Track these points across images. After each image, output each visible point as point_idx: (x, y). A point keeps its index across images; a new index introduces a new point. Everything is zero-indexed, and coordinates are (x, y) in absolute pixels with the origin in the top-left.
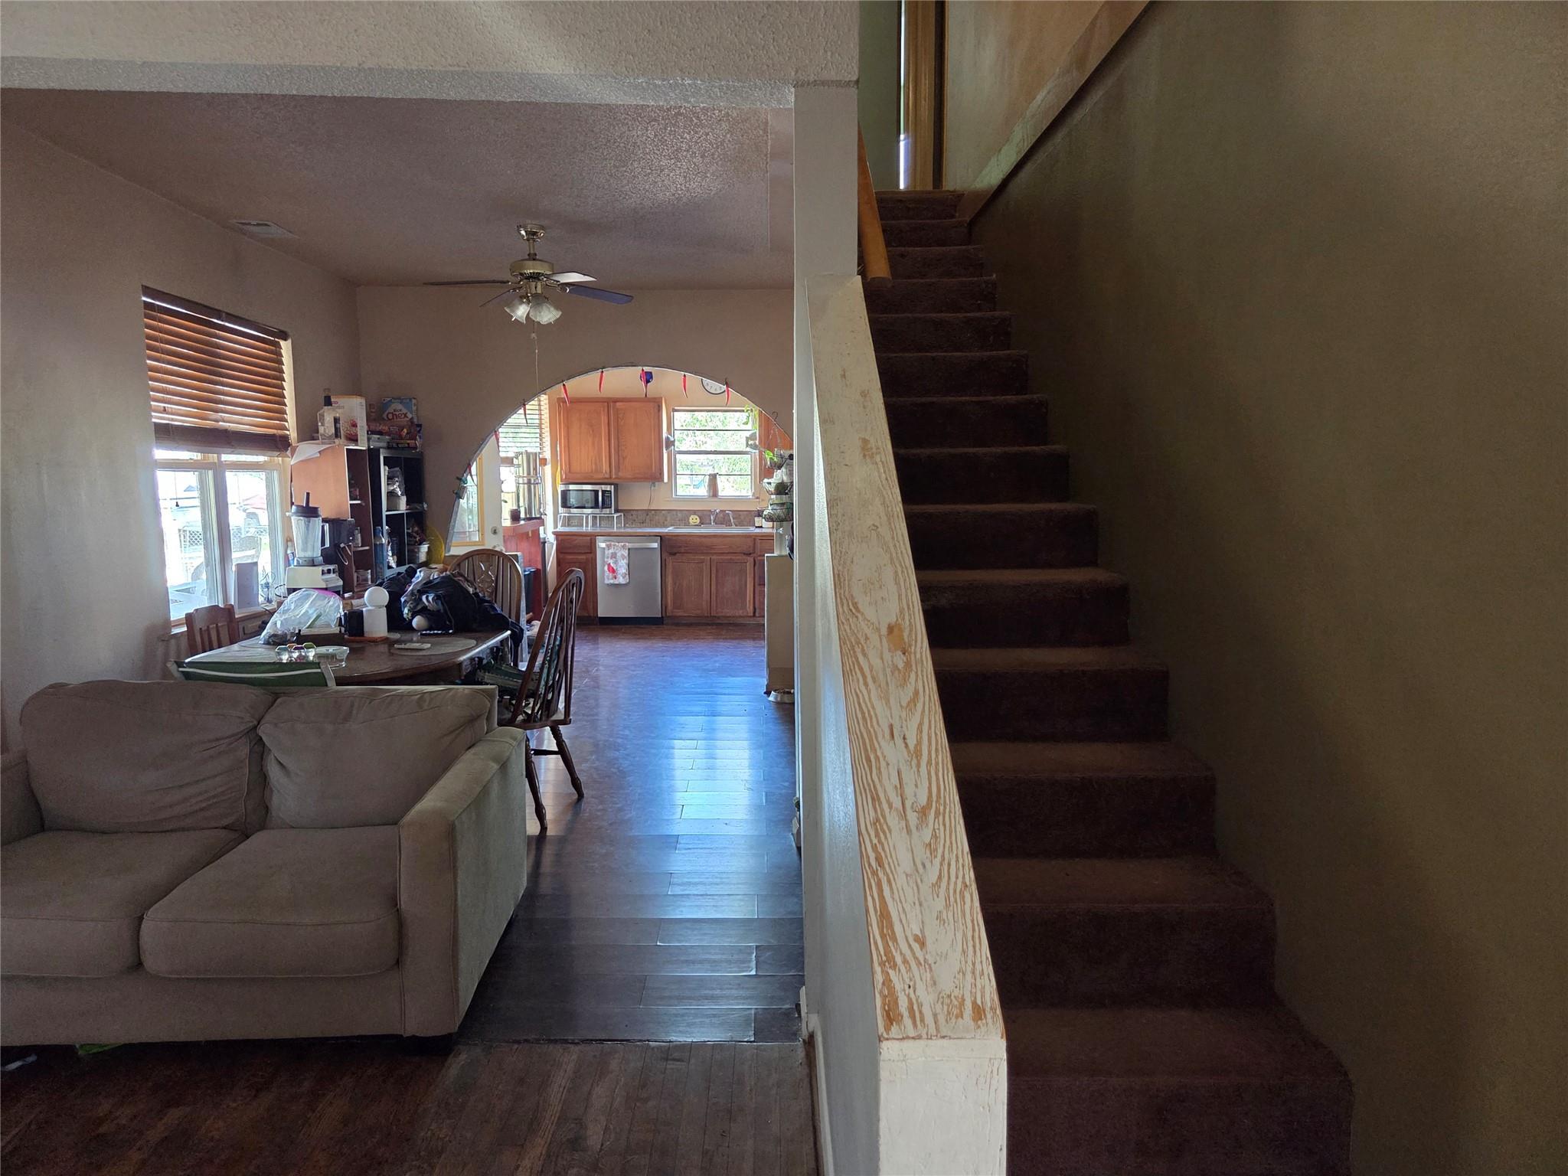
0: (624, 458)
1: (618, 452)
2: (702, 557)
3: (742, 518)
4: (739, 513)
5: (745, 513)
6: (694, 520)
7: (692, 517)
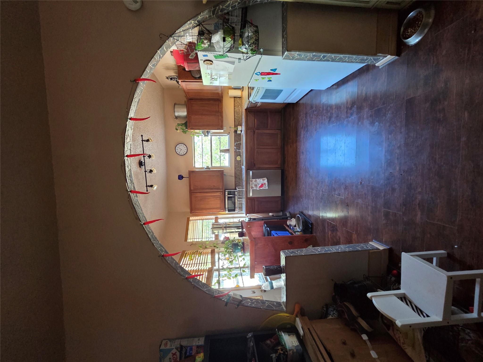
0: (214, 186)
1: (212, 189)
2: (256, 152)
3: (237, 139)
4: (235, 140)
5: (235, 138)
6: (239, 158)
7: (237, 159)
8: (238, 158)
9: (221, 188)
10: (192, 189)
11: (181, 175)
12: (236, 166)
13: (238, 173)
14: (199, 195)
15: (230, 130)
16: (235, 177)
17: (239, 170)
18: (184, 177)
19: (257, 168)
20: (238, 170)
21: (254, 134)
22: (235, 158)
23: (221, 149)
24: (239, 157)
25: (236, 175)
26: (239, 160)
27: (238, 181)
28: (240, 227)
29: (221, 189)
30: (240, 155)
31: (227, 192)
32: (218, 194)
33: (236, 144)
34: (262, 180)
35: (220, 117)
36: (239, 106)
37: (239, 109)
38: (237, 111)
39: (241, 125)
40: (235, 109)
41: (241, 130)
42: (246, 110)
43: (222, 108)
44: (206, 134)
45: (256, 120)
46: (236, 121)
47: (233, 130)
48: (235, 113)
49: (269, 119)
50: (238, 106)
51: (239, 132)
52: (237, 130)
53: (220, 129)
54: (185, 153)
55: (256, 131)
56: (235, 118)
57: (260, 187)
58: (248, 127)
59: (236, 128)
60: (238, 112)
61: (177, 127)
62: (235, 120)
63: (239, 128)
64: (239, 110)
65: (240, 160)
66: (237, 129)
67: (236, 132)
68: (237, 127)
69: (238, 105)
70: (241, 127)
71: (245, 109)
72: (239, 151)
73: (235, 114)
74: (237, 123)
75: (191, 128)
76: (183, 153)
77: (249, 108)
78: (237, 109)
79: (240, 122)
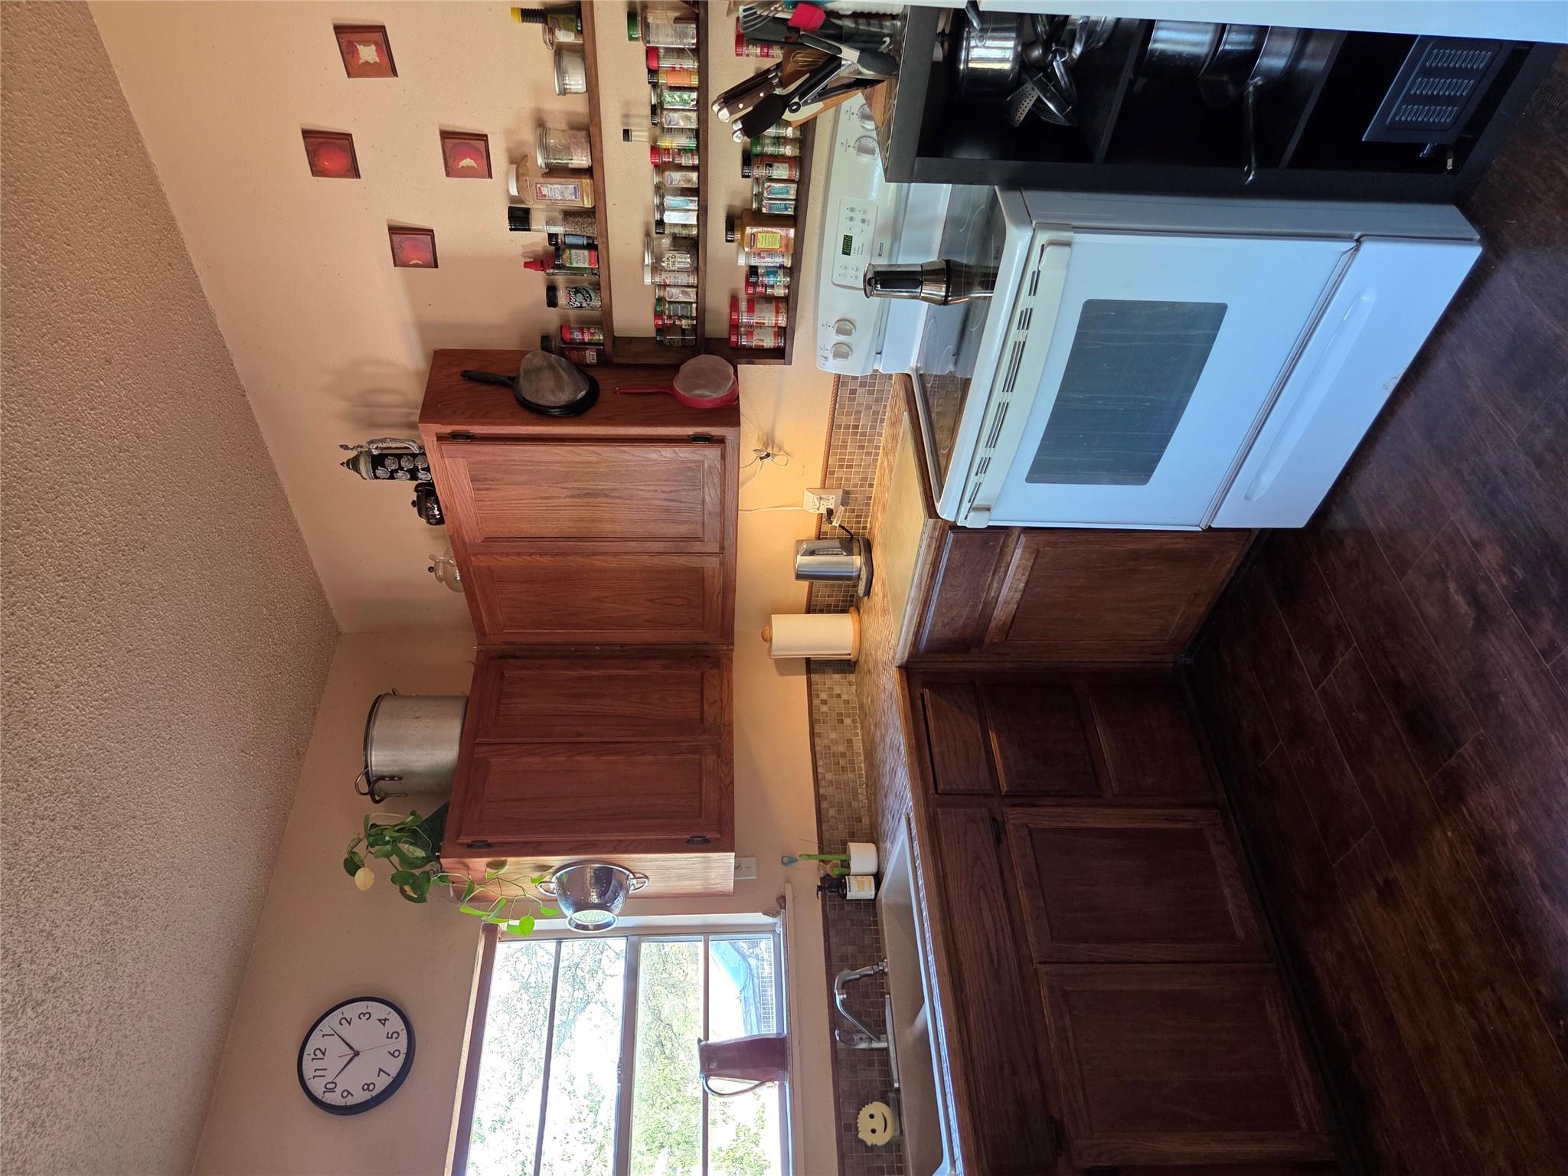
2: (1044, 992)
3: (850, 949)
4: (835, 959)
5: (834, 940)
6: (878, 1123)
7: (864, 1135)
8: (875, 1123)
15: (788, 881)
21: (998, 840)
22: (847, 1128)
24: (878, 1108)
26: (881, 1139)
30: (887, 1094)
35: (710, 759)
36: (848, 721)
37: (848, 735)
38: (834, 749)
39: (874, 836)
40: (817, 740)
41: (873, 869)
42: (908, 670)
43: (725, 705)
44: (594, 898)
45: (993, 736)
46: (832, 812)
47: (809, 874)
48: (820, 763)
50: (842, 722)
51: (861, 886)
52: (843, 876)
53: (707, 841)
54: (383, 1082)
56: (822, 791)
58: (941, 787)
59: (836, 859)
60: (843, 755)
62: (824, 805)
63: (862, 857)
64: (849, 742)
65: (888, 1144)
66: (846, 864)
67: (833, 886)
68: (845, 850)
69: (839, 714)
70: (872, 846)
71: (900, 667)
72: (875, 1045)
73: (820, 770)
74: (841, 830)
75: (470, 846)
76: (367, 1087)
77: (929, 650)
78: (833, 735)
79: (866, 820)
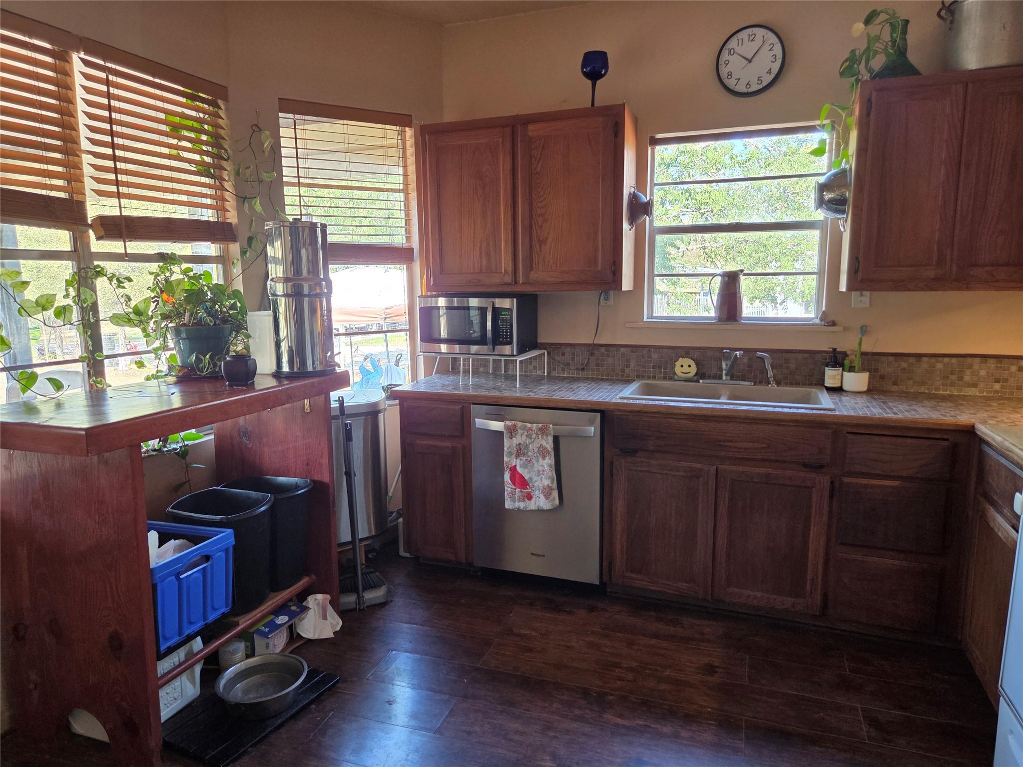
0: (542, 242)
1: (529, 229)
2: (699, 466)
3: (793, 366)
4: (787, 355)
5: (800, 356)
6: (686, 369)
7: (681, 361)
8: (685, 367)
9: (534, 275)
10: (531, 127)
11: (606, 66)
12: (645, 351)
13: (610, 360)
14: (503, 165)
15: (846, 329)
16: (593, 348)
17: (628, 366)
18: (599, 82)
19: (612, 463)
20: (628, 361)
21: (806, 466)
22: (686, 352)
23: (742, 278)
24: (693, 370)
25: (603, 350)
26: (678, 370)
27: (573, 359)
28: (303, 363)
29: (526, 276)
30: (700, 378)
31: (508, 306)
32: (505, 262)
33: (762, 359)
34: (546, 482)
35: (931, 273)
36: (997, 386)
37: (982, 385)
38: (968, 372)
39: (872, 391)
40: (978, 360)
41: (845, 387)
42: (970, 432)
43: (992, 283)
44: (828, 196)
45: (895, 483)
46: (904, 365)
47: (847, 343)
48: (954, 360)
49: (897, 562)
50: (997, 381)
51: (834, 377)
52: (842, 365)
53: (856, 272)
54: (731, 83)
55: (823, 481)
56: (925, 359)
57: (513, 470)
58: (850, 437)
59: (857, 363)
60: (961, 378)
61: (883, 17)
62: (911, 360)
63: (856, 381)
64: (975, 385)
65: (675, 374)
66: (851, 369)
67: (837, 359)
68: (862, 370)
69: (1006, 380)
70: (865, 388)
71: (973, 427)
72: (724, 372)
73: (946, 360)
74: (886, 368)
75: (869, 100)
76: (730, 74)
77: (981, 453)
78: (983, 373)
79: (895, 388)
